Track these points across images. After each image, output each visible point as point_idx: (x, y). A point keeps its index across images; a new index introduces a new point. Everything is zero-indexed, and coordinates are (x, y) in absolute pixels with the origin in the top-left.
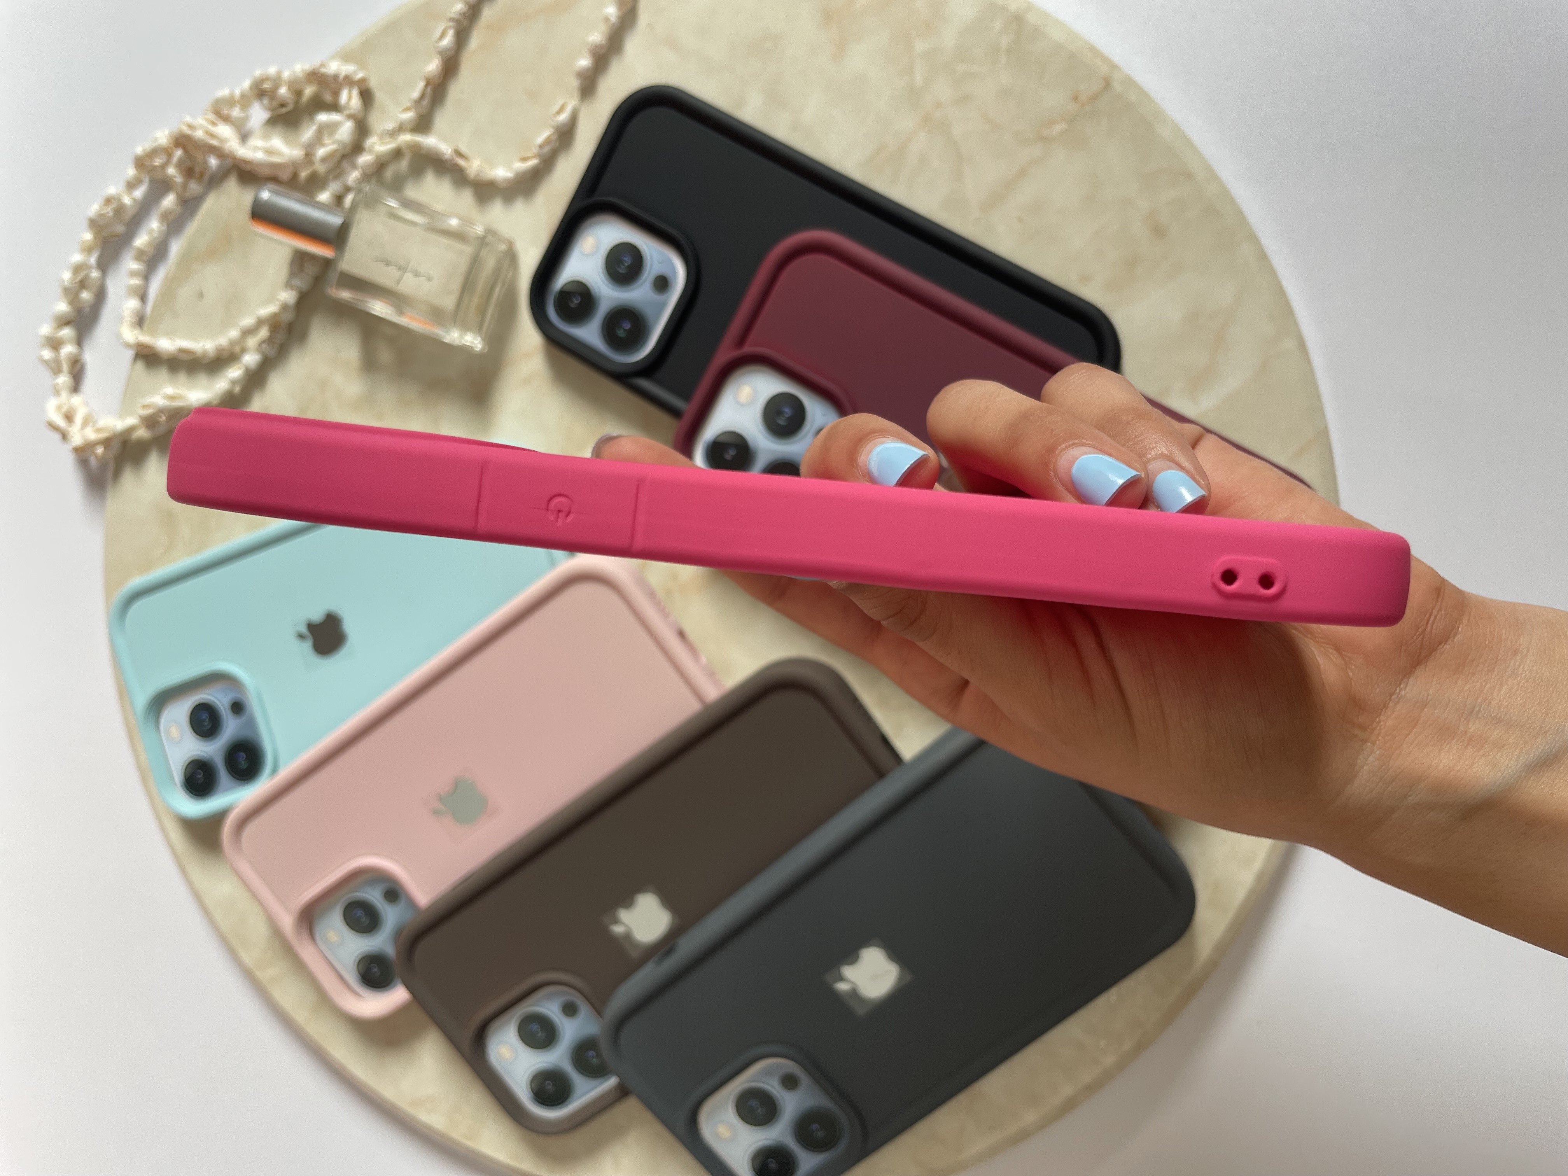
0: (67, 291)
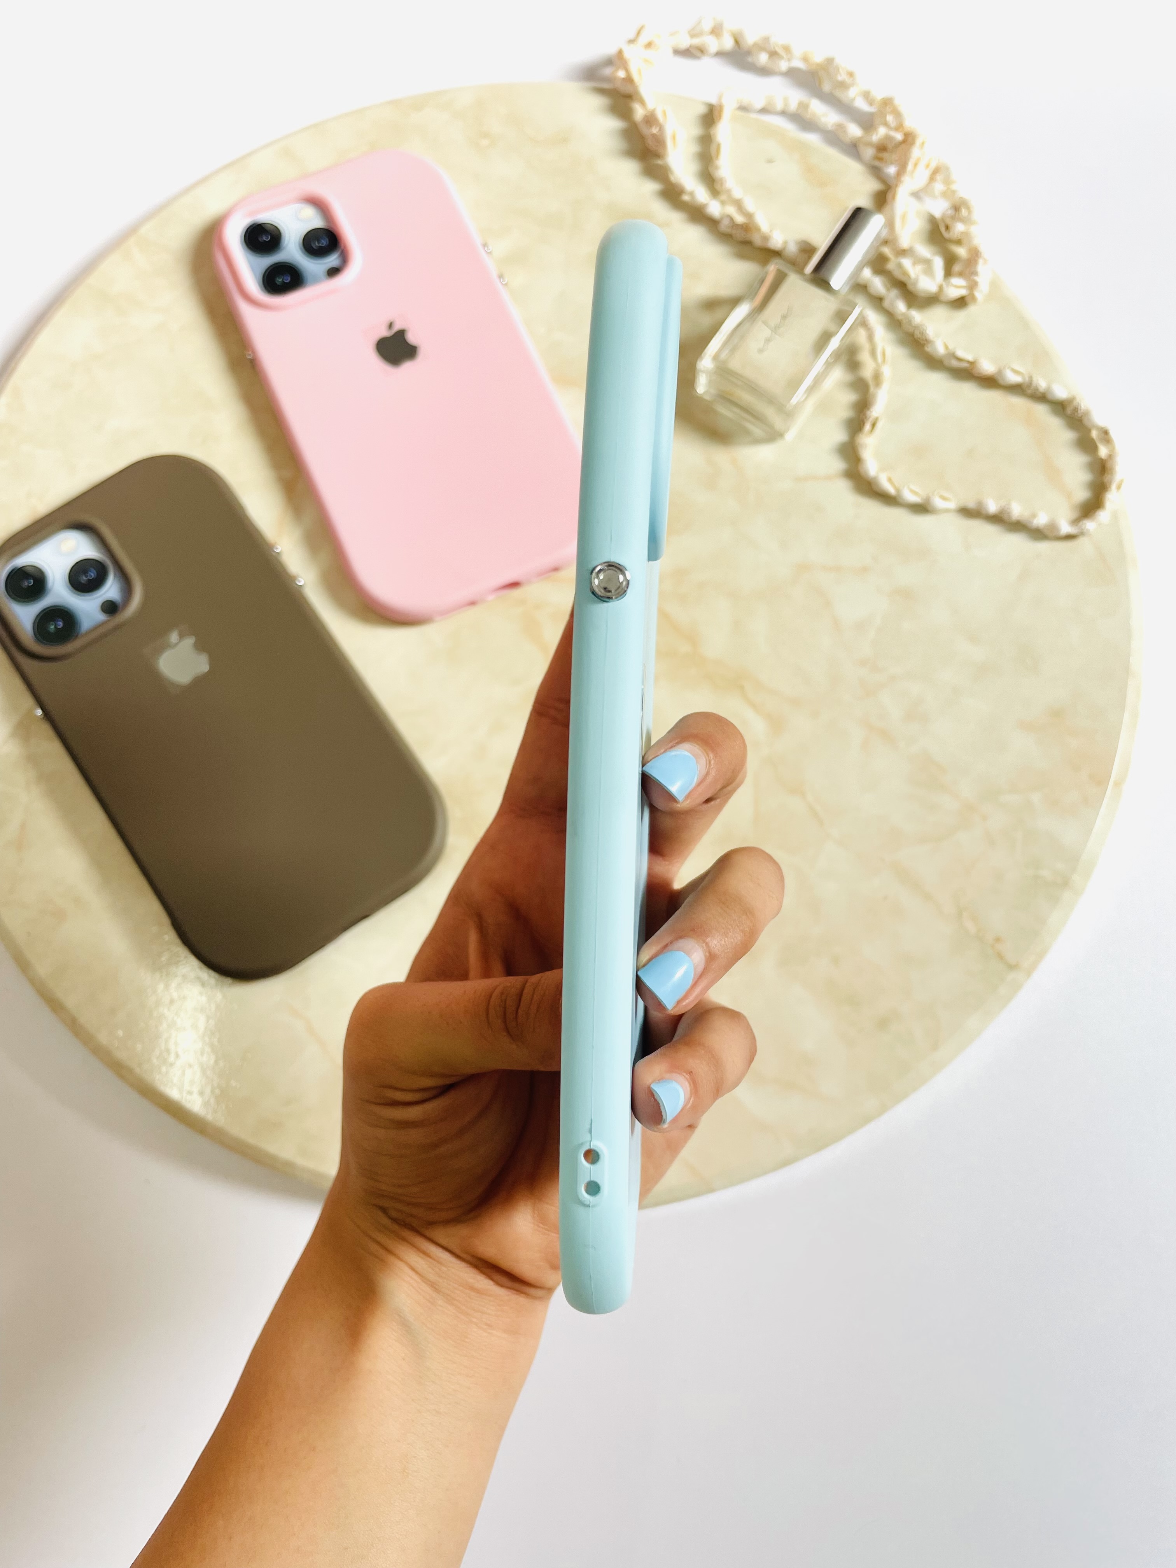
0: (767, 39)
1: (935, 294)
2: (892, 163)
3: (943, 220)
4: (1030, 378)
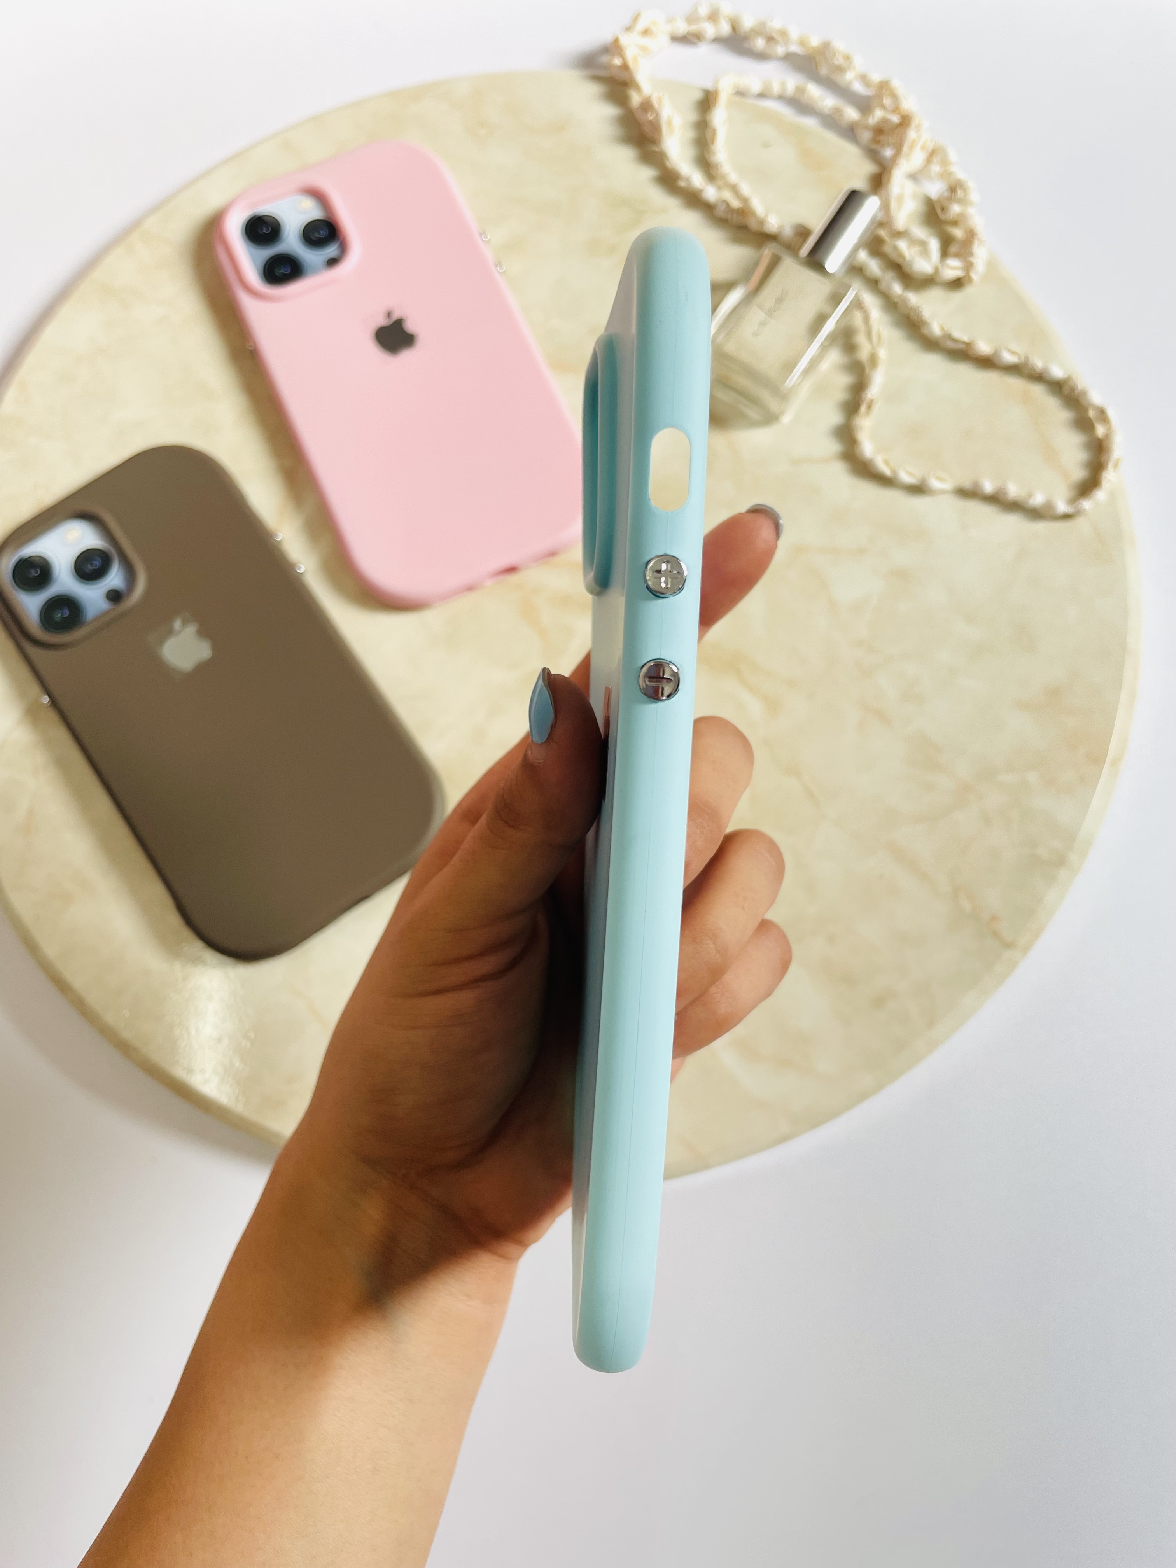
0: (763, 25)
1: (931, 275)
2: (889, 145)
3: (939, 201)
4: (1027, 358)
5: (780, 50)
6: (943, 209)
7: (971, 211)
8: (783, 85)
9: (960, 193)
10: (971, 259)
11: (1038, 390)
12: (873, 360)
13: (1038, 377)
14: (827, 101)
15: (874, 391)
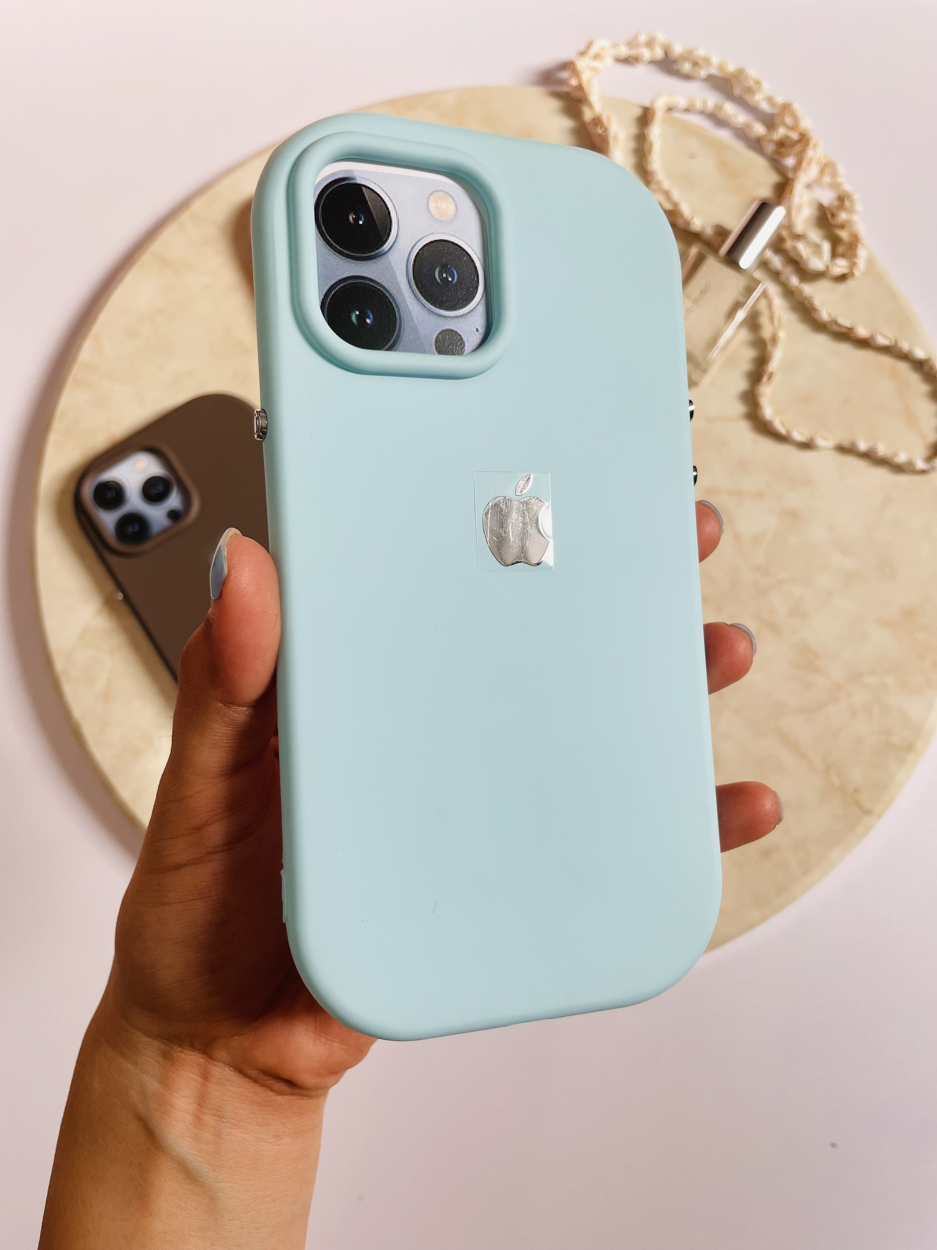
0: (690, 52)
1: (822, 272)
2: (790, 158)
3: (830, 208)
4: (896, 341)
5: (703, 73)
6: (833, 215)
7: (855, 218)
8: (705, 103)
9: (847, 203)
10: (855, 260)
11: (903, 367)
12: (774, 339)
13: (905, 357)
14: (740, 117)
15: (773, 365)
